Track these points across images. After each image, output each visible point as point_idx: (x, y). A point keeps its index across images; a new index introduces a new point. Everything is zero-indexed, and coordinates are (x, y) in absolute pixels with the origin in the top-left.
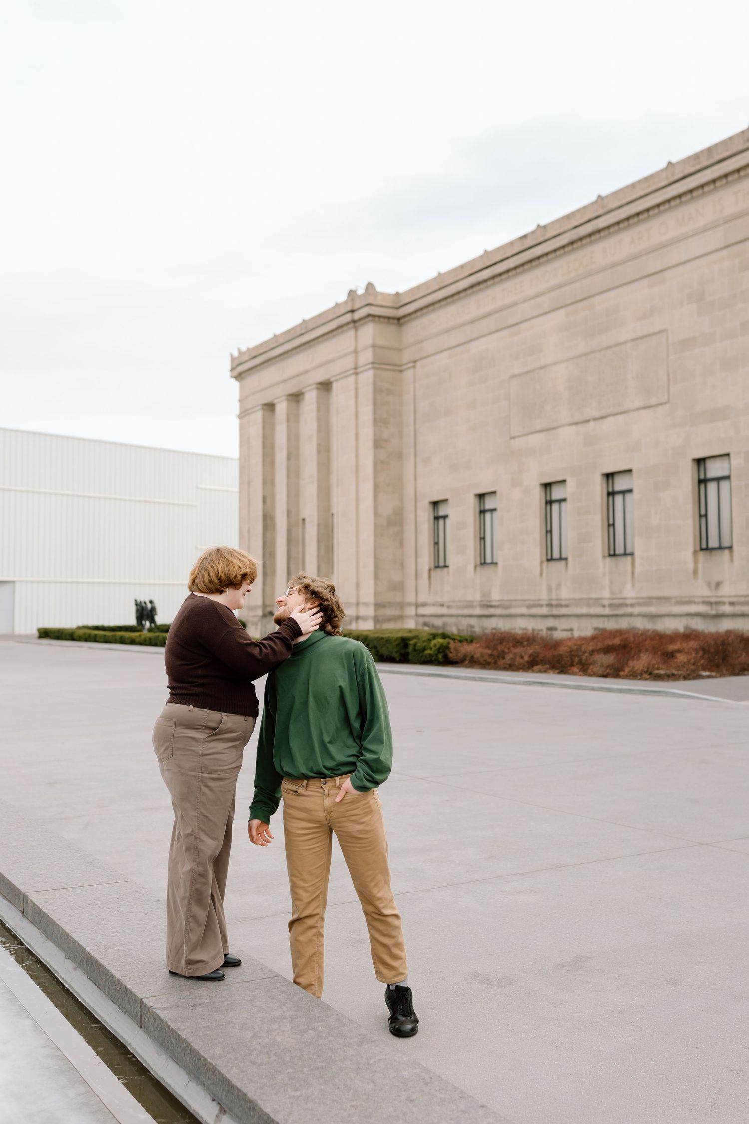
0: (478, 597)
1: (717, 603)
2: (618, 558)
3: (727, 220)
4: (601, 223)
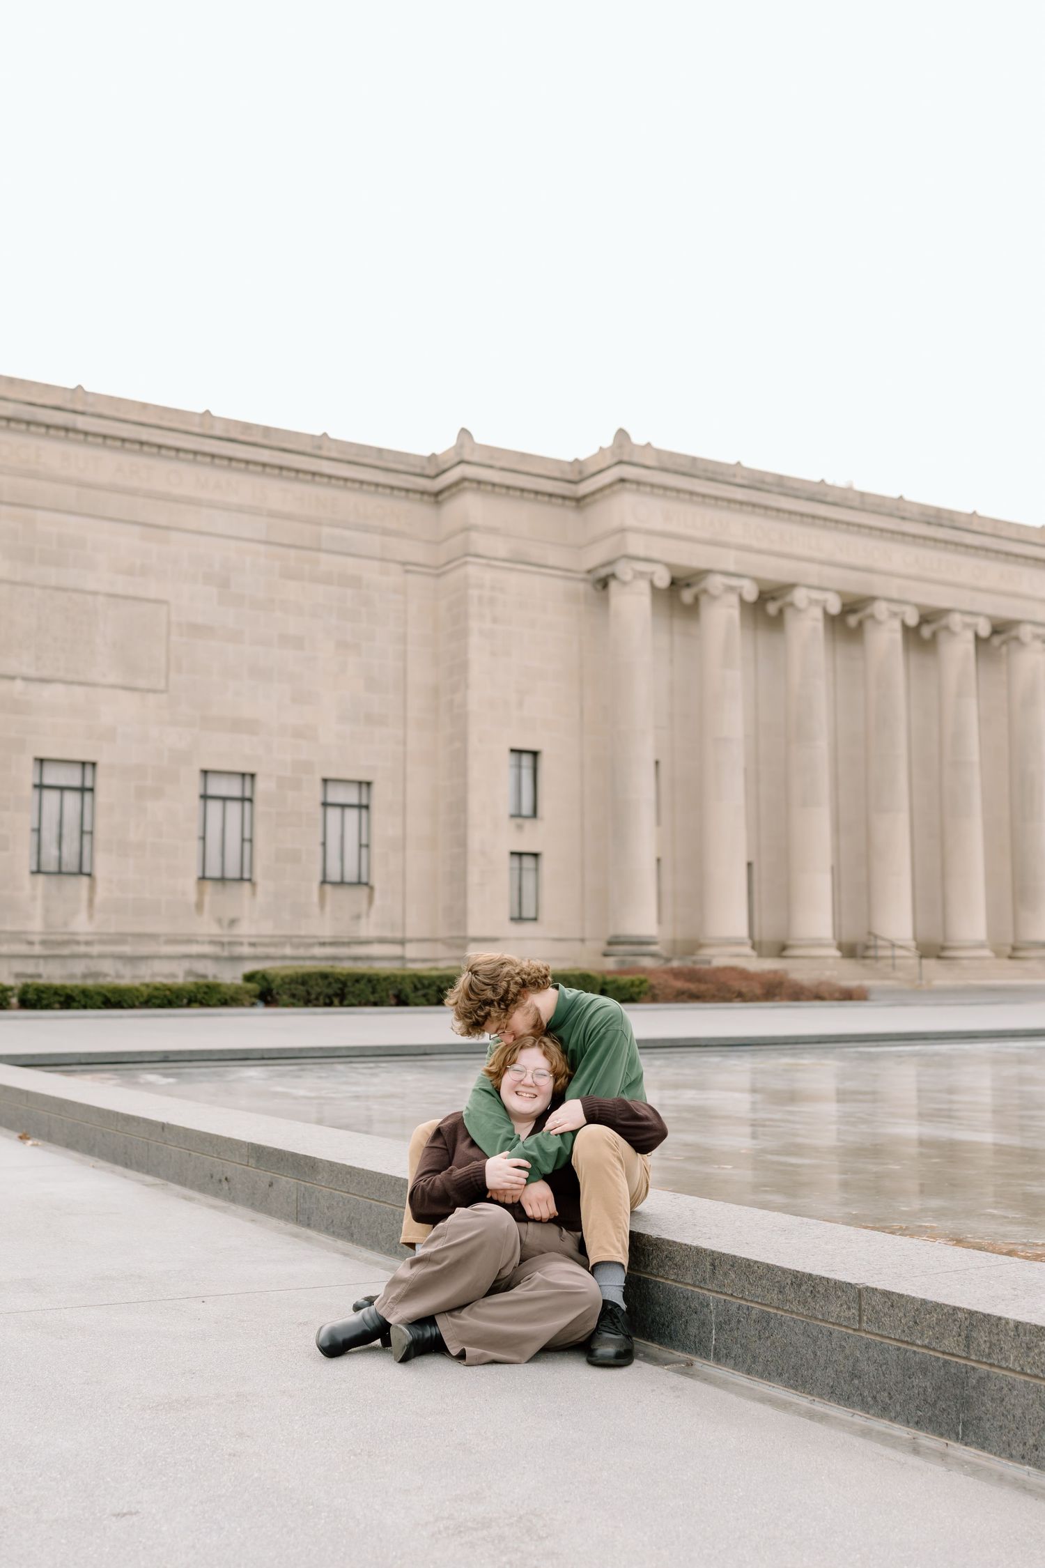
1: (230, 943)
2: (65, 879)
3: (272, 514)
4: (81, 422)
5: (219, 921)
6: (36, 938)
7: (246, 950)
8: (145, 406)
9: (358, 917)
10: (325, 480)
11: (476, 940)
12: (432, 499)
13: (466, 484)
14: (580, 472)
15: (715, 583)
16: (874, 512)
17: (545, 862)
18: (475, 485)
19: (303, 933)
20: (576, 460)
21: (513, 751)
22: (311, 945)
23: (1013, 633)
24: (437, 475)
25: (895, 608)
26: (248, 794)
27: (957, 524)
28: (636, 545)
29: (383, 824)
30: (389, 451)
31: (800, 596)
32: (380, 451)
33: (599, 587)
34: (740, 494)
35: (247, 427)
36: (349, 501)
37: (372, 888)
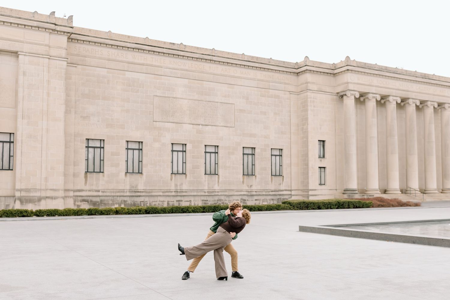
0: (128, 187)
1: (251, 192)
2: (212, 176)
3: (258, 80)
4: (214, 58)
5: (248, 186)
6: (206, 191)
7: (254, 193)
8: (229, 53)
9: (280, 184)
10: (271, 71)
11: (311, 190)
12: (297, 74)
13: (307, 71)
14: (335, 67)
15: (370, 96)
16: (409, 76)
17: (327, 170)
18: (309, 71)
19: (267, 189)
20: (334, 63)
21: (319, 141)
22: (269, 192)
23: (443, 106)
24: (298, 68)
25: (414, 101)
26: (253, 153)
27: (430, 78)
28: (351, 87)
29: (286, 160)
30: (286, 62)
31: (391, 99)
32: (284, 62)
33: (341, 98)
34: (377, 72)
35: (253, 57)
36: (277, 75)
37: (283, 177)
